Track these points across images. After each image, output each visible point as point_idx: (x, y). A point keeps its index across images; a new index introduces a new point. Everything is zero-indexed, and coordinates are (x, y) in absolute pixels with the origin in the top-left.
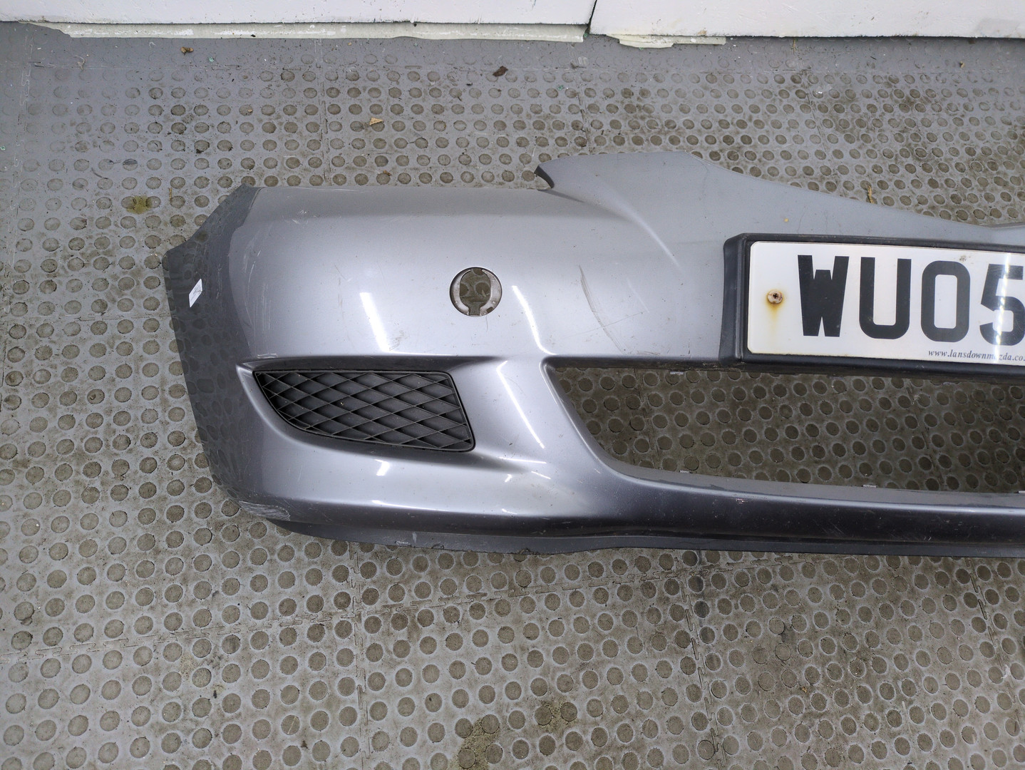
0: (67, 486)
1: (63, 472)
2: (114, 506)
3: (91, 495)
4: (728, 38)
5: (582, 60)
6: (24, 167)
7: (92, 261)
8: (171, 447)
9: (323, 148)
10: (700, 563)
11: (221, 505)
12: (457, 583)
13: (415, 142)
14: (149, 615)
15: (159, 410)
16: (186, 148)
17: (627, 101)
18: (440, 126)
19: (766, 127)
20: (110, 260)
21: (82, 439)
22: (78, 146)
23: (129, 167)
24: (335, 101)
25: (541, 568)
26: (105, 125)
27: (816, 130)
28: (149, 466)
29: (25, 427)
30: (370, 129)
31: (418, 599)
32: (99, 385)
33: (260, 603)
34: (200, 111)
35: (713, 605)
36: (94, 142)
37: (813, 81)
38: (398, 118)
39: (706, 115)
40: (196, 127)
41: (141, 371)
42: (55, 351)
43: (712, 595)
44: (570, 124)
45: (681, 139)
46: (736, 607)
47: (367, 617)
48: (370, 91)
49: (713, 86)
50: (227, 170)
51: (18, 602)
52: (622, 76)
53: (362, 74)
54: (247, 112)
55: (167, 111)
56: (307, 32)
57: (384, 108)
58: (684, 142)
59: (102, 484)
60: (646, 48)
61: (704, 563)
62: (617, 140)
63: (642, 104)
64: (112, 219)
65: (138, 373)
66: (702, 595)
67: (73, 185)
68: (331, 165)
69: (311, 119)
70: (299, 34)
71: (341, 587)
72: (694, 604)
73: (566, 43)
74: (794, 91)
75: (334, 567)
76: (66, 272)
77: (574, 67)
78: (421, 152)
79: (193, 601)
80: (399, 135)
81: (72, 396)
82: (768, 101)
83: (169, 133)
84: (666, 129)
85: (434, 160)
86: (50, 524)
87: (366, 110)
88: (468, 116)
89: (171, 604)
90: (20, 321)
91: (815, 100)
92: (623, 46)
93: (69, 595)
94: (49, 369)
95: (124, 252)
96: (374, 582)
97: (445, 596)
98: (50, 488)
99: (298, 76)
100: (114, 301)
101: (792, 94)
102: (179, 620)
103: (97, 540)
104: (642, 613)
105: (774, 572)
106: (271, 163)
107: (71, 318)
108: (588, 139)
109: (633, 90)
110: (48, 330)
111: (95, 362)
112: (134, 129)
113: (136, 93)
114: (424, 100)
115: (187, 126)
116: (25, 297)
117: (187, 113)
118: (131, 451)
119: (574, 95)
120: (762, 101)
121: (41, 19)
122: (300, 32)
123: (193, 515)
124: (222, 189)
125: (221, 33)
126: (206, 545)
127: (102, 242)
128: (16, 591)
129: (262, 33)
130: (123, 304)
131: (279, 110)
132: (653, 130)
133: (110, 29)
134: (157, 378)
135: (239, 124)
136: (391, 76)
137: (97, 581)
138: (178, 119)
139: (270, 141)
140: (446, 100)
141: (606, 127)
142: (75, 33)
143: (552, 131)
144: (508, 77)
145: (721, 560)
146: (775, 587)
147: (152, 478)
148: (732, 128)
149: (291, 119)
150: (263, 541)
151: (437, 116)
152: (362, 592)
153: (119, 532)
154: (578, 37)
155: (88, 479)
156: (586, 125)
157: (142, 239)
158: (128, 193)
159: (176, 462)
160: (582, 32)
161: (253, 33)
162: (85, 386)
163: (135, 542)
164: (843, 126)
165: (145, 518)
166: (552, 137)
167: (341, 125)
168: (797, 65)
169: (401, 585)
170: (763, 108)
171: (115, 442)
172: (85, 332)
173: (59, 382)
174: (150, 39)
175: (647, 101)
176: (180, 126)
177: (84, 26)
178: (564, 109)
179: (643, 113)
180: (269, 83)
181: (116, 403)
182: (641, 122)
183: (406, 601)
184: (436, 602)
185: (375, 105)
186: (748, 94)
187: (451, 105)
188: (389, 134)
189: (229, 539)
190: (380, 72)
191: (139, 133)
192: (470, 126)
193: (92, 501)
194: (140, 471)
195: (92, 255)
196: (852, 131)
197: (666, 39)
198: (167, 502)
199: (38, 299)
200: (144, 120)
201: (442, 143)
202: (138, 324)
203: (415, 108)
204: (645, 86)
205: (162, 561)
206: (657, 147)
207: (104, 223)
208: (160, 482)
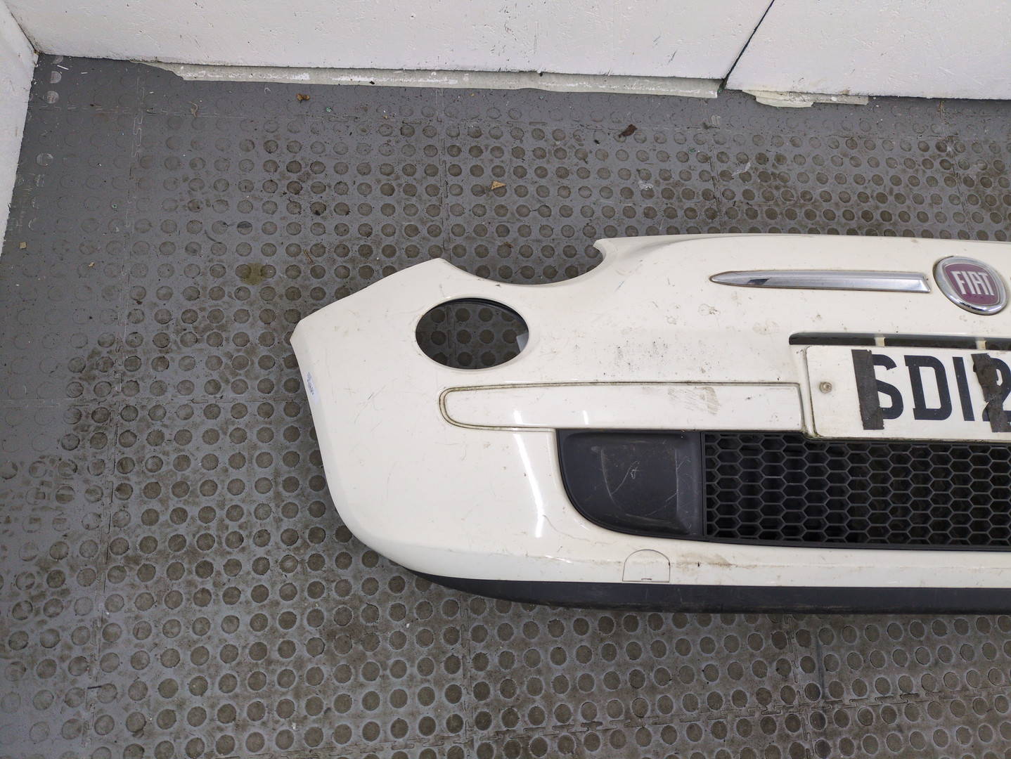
0: (179, 586)
1: (174, 571)
2: (227, 610)
3: (203, 597)
4: (870, 97)
5: (715, 120)
6: (136, 229)
7: (205, 337)
8: (284, 546)
9: (443, 214)
10: (823, 697)
11: (334, 612)
12: (572, 709)
13: (538, 210)
14: (260, 731)
15: (272, 505)
16: (302, 210)
17: (761, 168)
18: (564, 193)
19: (908, 202)
20: (224, 335)
21: (194, 535)
22: (191, 205)
23: (243, 231)
24: (455, 161)
25: (659, 697)
26: (219, 181)
27: (960, 206)
28: (261, 566)
29: (136, 520)
30: (492, 193)
31: (531, 726)
32: (212, 475)
33: (371, 723)
34: (316, 168)
35: (835, 745)
36: (207, 201)
37: (959, 149)
38: (521, 182)
39: (845, 186)
40: (313, 187)
41: (254, 461)
42: (167, 437)
43: (835, 734)
44: (700, 193)
45: (817, 213)
46: (859, 748)
47: (480, 743)
48: (492, 150)
49: (854, 153)
50: (345, 237)
51: (130, 712)
52: (757, 139)
53: (485, 131)
54: (365, 170)
55: (283, 168)
56: (428, 80)
57: (507, 171)
58: (820, 216)
59: (215, 584)
60: (783, 108)
61: (827, 698)
62: (749, 213)
63: (778, 172)
64: (226, 289)
65: (251, 463)
66: (824, 734)
67: (186, 249)
68: (451, 235)
69: (431, 180)
70: (421, 82)
71: (453, 709)
72: (814, 743)
73: (700, 99)
74: (939, 160)
75: (447, 686)
76: (179, 348)
77: (706, 127)
78: (544, 222)
79: (305, 718)
80: (521, 201)
81: (184, 487)
82: (911, 172)
83: (285, 193)
84: (802, 201)
85: (557, 230)
86: (161, 627)
87: (488, 171)
88: (593, 181)
89: (283, 720)
90: (132, 401)
91: (961, 172)
92: (759, 103)
93: (181, 705)
94: (161, 456)
95: (237, 327)
96: (487, 705)
97: (559, 724)
98: (162, 588)
99: (418, 130)
100: (227, 382)
101: (937, 164)
102: (290, 738)
103: (208, 647)
104: (762, 751)
105: (899, 710)
106: (389, 230)
107: (183, 399)
108: (720, 211)
109: (768, 155)
110: (160, 412)
111: (208, 449)
112: (248, 187)
113: (250, 146)
114: (548, 162)
115: (303, 185)
116: (137, 375)
117: (303, 170)
118: (243, 549)
119: (706, 159)
120: (904, 171)
121: (154, 59)
122: (421, 80)
123: (305, 622)
124: (339, 259)
125: (339, 79)
126: (318, 657)
127: (215, 316)
128: (127, 700)
129: (382, 81)
130: (237, 386)
131: (398, 169)
132: (788, 202)
133: (224, 71)
134: (270, 470)
135: (357, 184)
136: (515, 133)
137: (208, 693)
138: (294, 177)
139: (388, 205)
140: (571, 162)
141: (739, 197)
142: (188, 75)
143: (681, 201)
144: (637, 136)
145: (845, 695)
146: (900, 728)
147: (264, 580)
148: (872, 202)
149: (410, 180)
150: (375, 655)
151: (561, 180)
152: (475, 716)
153: (231, 639)
154: (713, 93)
155: (200, 580)
156: (718, 195)
157: (258, 313)
158: (242, 261)
159: (289, 564)
160: (717, 87)
161: (372, 79)
162: (198, 476)
163: (247, 651)
164: (989, 203)
165: (257, 625)
166: (681, 207)
167: (462, 189)
168: (943, 129)
169: (515, 710)
170: (905, 179)
171: (227, 539)
172: (198, 416)
173: (171, 470)
174: (265, 84)
175: (783, 168)
176: (296, 185)
177: (197, 68)
178: (695, 176)
179: (779, 182)
180: (388, 138)
181: (229, 496)
182: (775, 192)
183: (519, 728)
184: (550, 730)
185: (497, 166)
186: (890, 163)
187: (575, 168)
188: (512, 201)
189: (343, 652)
190: (503, 128)
191: (253, 192)
192: (596, 192)
193: (204, 604)
194: (253, 573)
195: (204, 330)
196: (998, 209)
197: (805, 97)
198: (280, 607)
199: (150, 377)
200: (258, 176)
201: (566, 212)
202: (253, 408)
203: (539, 172)
204: (781, 151)
205: (273, 672)
206: (792, 222)
207: (217, 294)
208: (273, 584)
